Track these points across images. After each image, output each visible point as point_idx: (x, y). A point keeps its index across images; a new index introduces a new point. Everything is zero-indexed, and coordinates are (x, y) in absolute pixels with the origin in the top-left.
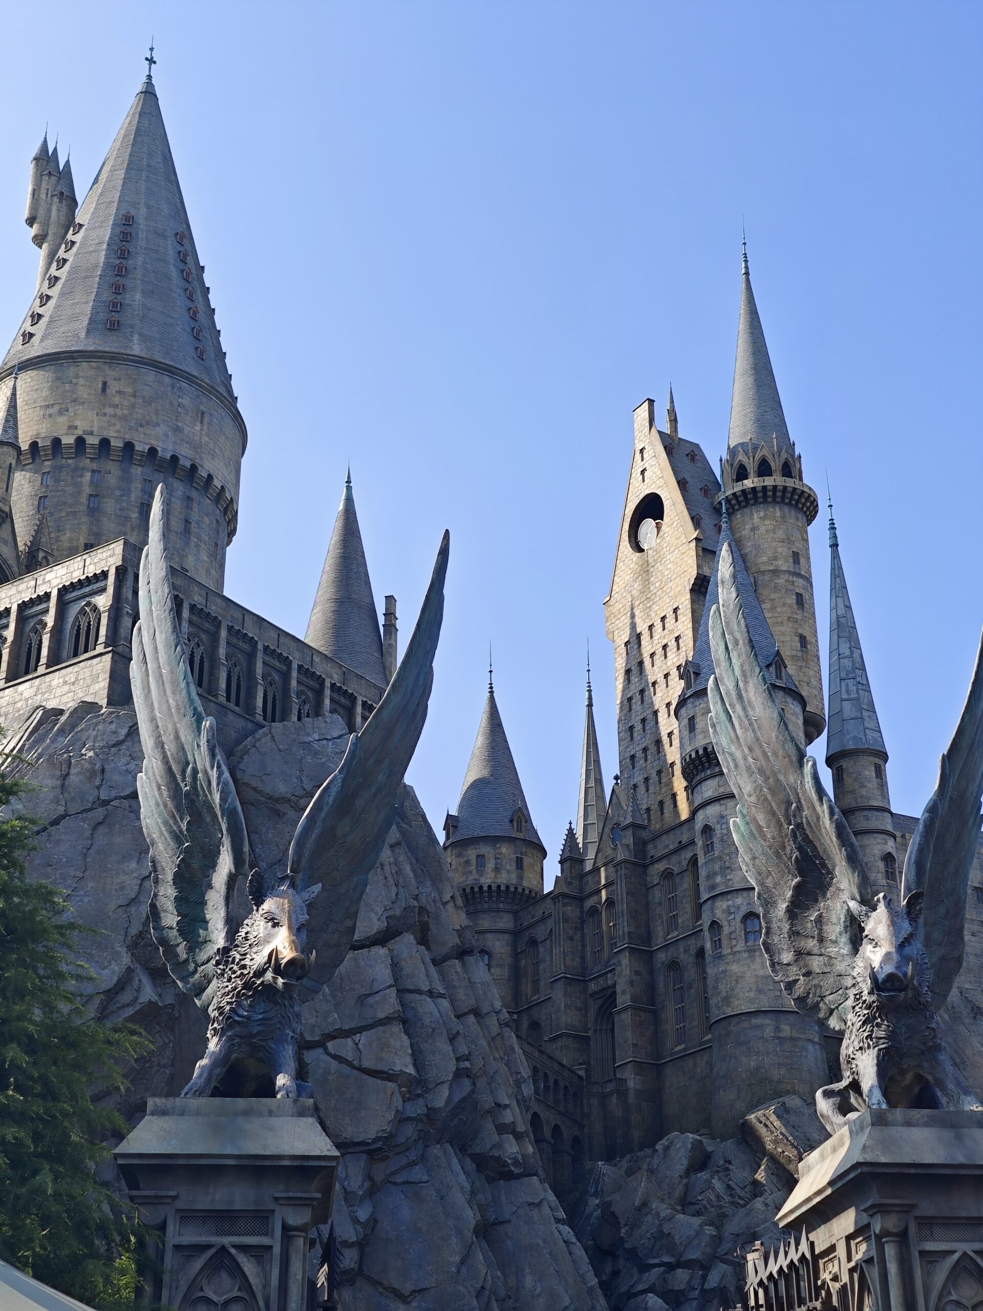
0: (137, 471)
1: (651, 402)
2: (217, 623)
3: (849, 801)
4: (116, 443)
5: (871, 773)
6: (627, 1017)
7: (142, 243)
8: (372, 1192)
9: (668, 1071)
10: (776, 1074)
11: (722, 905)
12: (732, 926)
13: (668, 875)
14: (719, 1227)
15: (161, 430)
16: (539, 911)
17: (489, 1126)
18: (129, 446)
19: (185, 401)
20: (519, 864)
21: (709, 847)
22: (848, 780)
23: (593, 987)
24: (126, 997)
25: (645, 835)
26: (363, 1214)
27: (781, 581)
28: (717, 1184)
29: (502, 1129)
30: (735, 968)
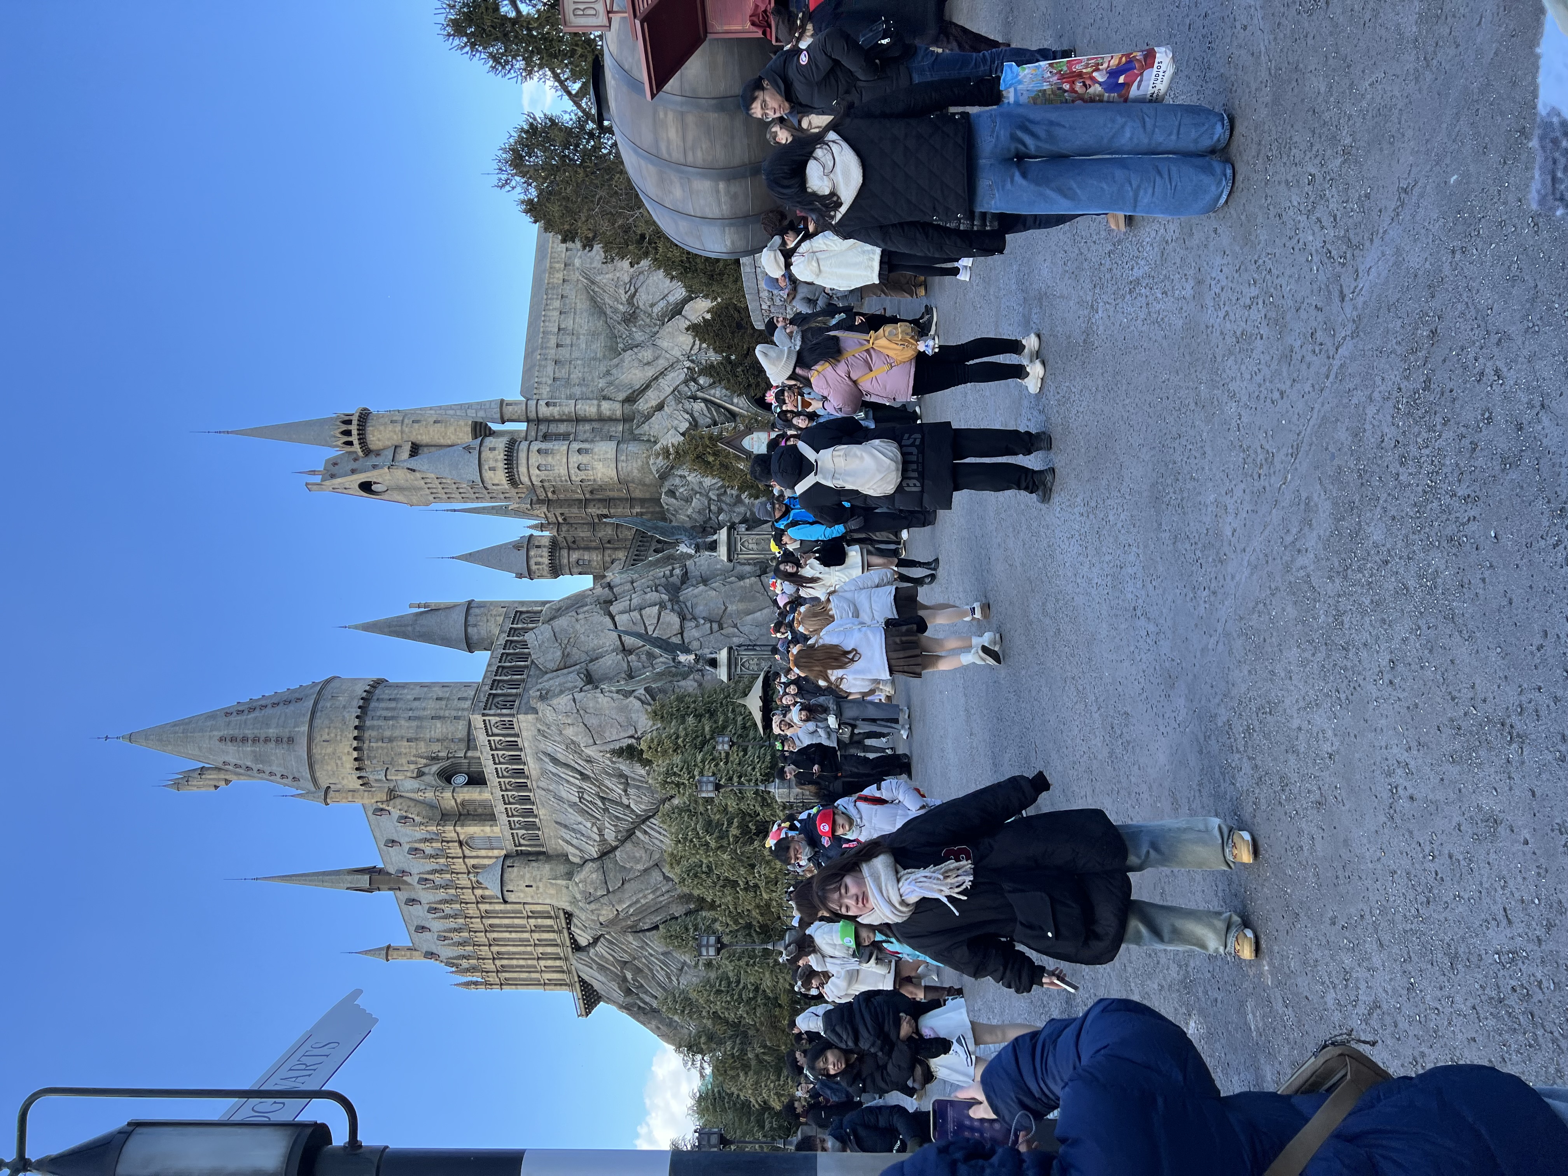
0: (368, 723)
1: (307, 484)
2: (494, 681)
3: (523, 417)
4: (356, 733)
5: (510, 408)
6: (612, 511)
7: (237, 731)
8: (695, 619)
9: (633, 496)
10: (640, 463)
11: (573, 478)
12: (582, 475)
13: (554, 492)
14: (697, 493)
15: (347, 715)
16: (560, 539)
17: (671, 580)
18: (356, 728)
19: (329, 705)
20: (538, 547)
21: (549, 481)
22: (514, 417)
23: (596, 521)
24: (643, 698)
25: (535, 498)
26: (702, 621)
27: (406, 430)
28: (681, 490)
29: (672, 575)
30: (599, 475)
